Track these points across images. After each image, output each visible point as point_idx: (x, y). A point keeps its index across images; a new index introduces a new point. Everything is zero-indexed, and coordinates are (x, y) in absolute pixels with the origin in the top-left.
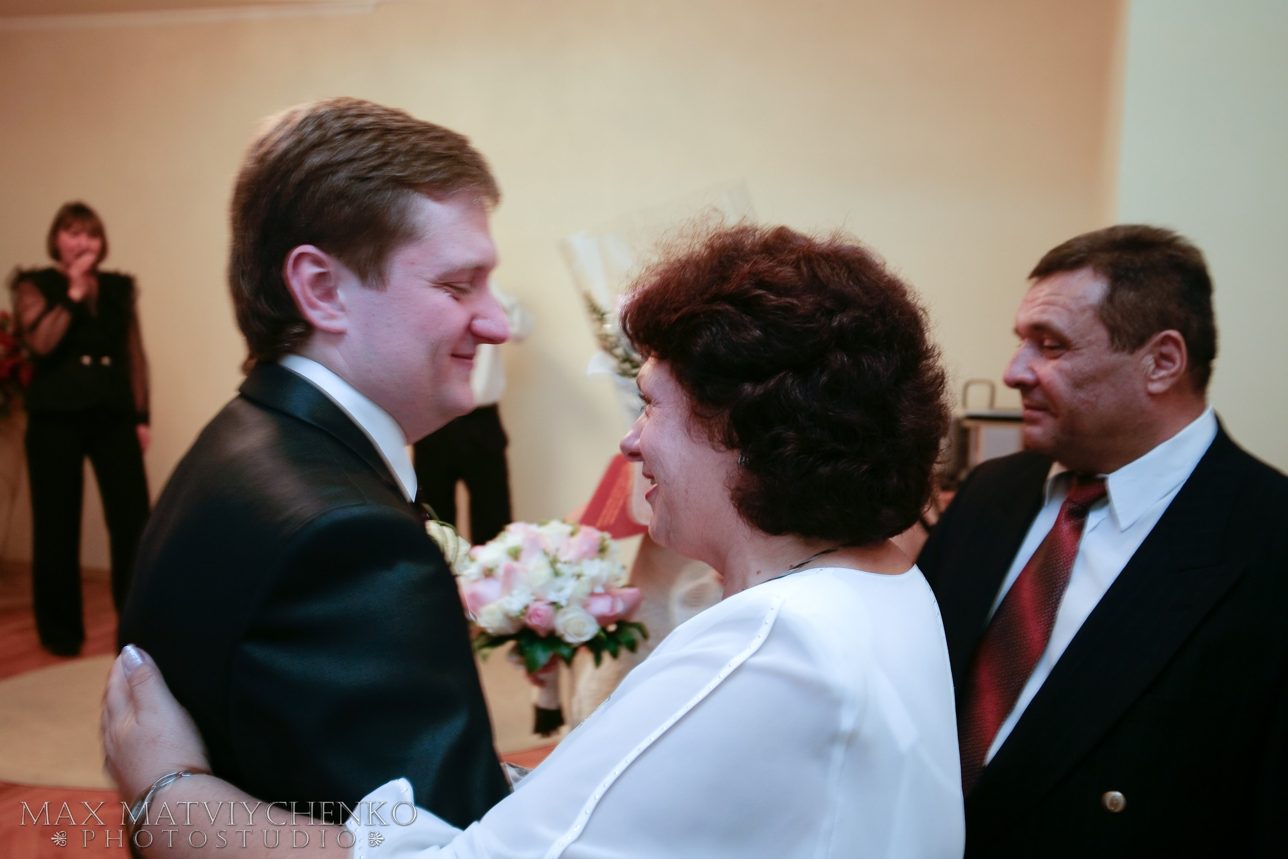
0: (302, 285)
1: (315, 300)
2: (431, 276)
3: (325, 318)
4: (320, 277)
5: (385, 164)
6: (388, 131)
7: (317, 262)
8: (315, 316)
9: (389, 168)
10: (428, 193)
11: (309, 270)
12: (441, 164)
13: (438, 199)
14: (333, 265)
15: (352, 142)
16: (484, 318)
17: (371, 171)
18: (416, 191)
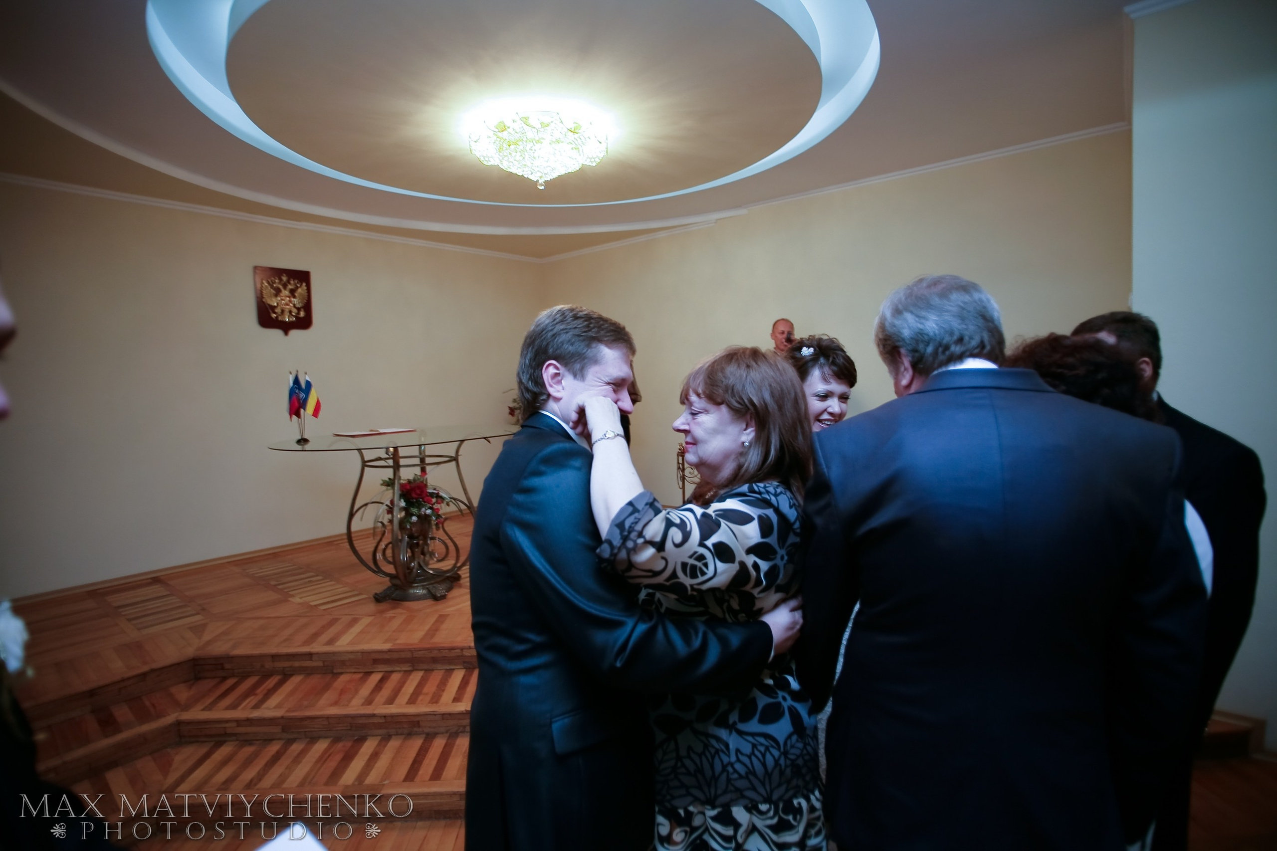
0: (548, 377)
1: (552, 384)
2: (607, 379)
3: (555, 392)
4: (557, 375)
5: (589, 331)
6: (591, 318)
7: (557, 368)
8: (551, 390)
9: (590, 333)
10: (605, 345)
11: (552, 370)
12: (612, 334)
13: (610, 348)
14: (562, 370)
15: (575, 322)
16: (623, 402)
17: (583, 333)
18: (601, 343)
